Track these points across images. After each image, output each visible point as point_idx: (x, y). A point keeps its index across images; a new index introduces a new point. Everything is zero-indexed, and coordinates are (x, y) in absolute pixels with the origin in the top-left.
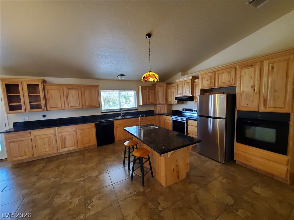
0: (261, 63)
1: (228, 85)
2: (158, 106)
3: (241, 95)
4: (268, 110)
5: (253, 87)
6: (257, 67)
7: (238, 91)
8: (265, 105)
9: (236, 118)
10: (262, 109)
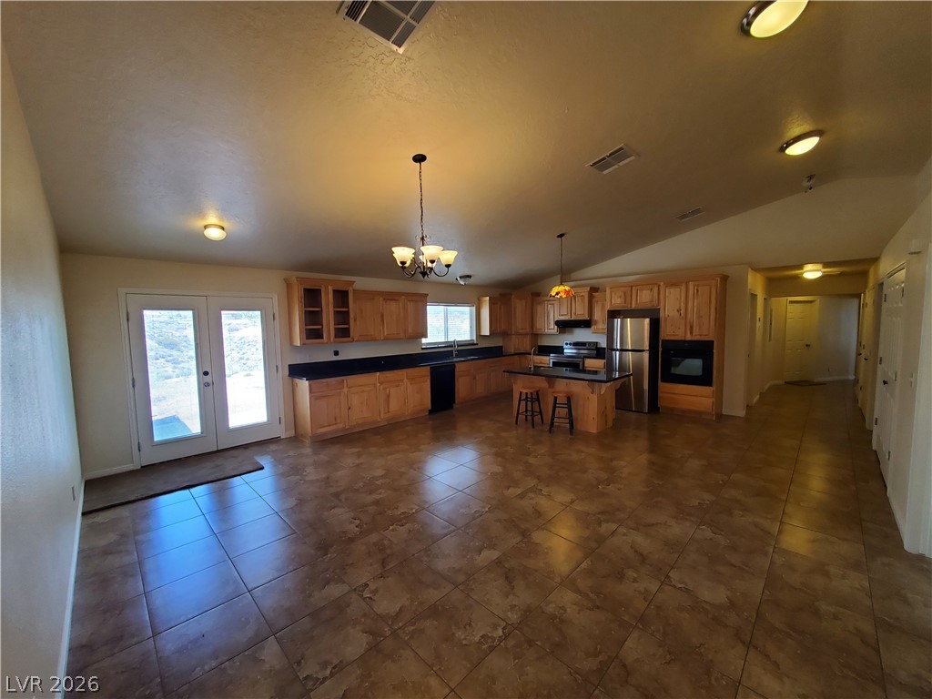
0: (687, 283)
1: (649, 306)
2: (514, 337)
3: (666, 320)
4: (693, 338)
5: (679, 310)
6: (683, 287)
7: (662, 314)
8: (691, 333)
9: (660, 349)
10: (689, 338)
